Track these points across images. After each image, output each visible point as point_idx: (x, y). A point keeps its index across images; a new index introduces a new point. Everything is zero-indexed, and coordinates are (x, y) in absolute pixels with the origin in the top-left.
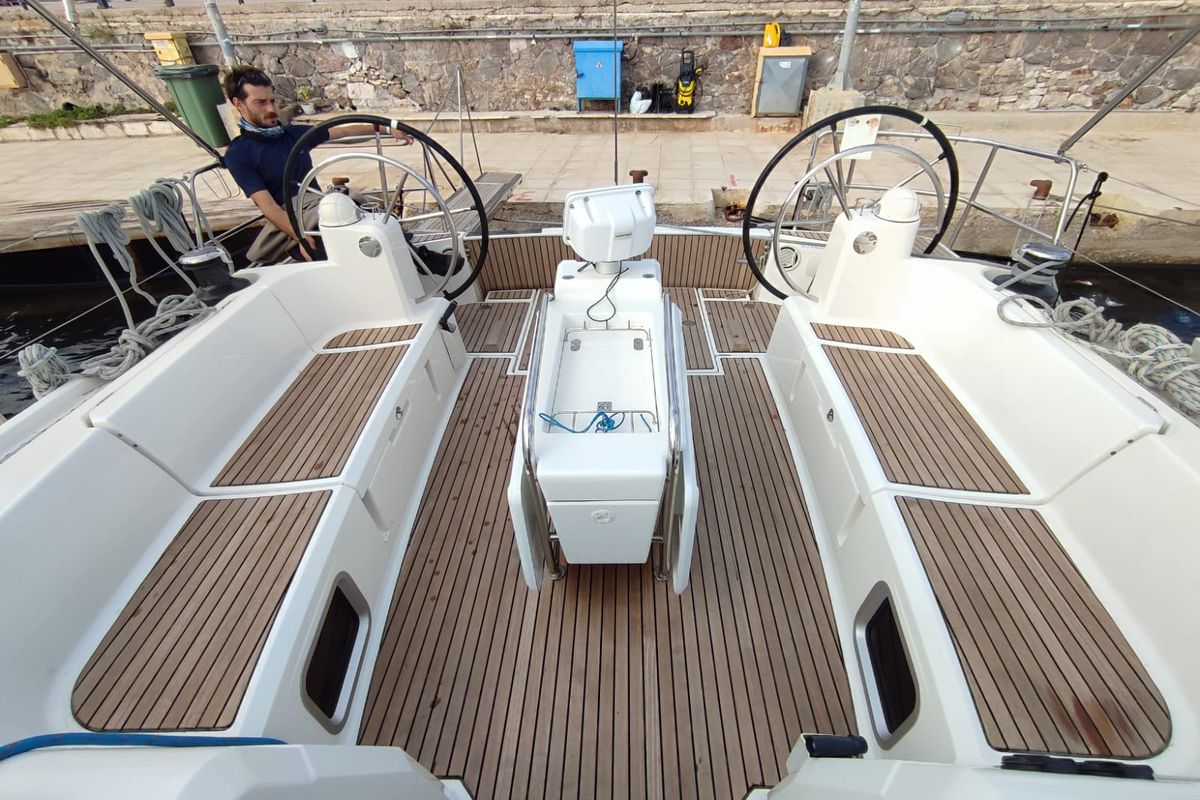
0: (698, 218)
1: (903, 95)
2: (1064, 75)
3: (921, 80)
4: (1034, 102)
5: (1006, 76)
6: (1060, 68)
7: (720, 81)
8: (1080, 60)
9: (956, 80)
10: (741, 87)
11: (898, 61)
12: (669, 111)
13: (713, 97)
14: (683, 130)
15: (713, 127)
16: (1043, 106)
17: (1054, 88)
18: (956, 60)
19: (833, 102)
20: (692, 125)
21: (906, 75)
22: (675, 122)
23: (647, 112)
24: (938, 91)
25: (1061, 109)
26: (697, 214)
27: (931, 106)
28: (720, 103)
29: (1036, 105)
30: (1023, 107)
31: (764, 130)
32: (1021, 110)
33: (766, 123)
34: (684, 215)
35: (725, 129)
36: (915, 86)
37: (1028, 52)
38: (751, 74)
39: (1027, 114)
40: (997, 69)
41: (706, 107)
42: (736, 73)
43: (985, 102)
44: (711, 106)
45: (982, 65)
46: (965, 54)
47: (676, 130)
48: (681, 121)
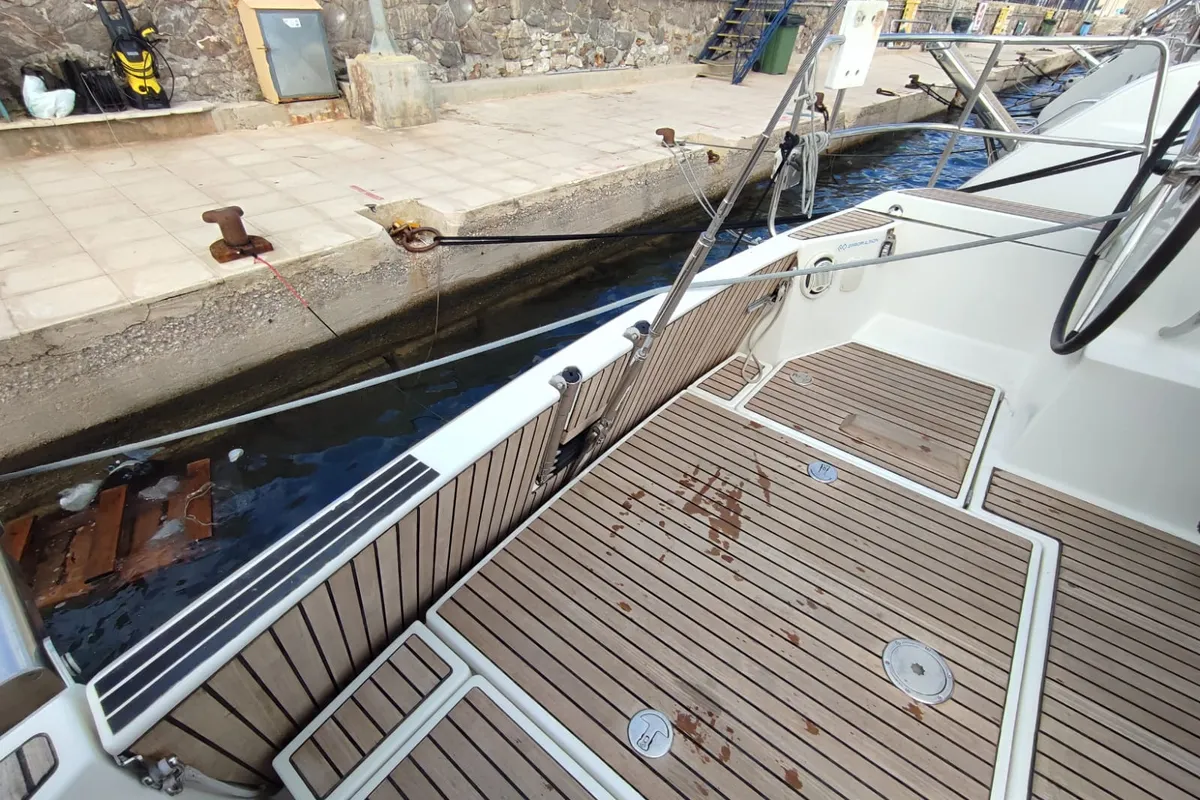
0: (376, 263)
1: (437, 63)
2: (558, 37)
3: (450, 45)
4: (545, 65)
5: (518, 39)
6: (553, 30)
7: (191, 51)
8: (563, 23)
9: (480, 44)
10: (230, 59)
11: (419, 20)
12: (121, 108)
13: (190, 78)
14: (169, 137)
15: (218, 124)
16: (553, 68)
17: (554, 50)
18: (472, 21)
19: (393, 70)
20: (182, 126)
21: (432, 38)
22: (146, 125)
23: (72, 113)
24: (468, 58)
25: (565, 71)
26: (374, 256)
27: (468, 75)
28: (207, 87)
29: (548, 68)
30: (540, 70)
31: (301, 121)
32: (540, 73)
33: (297, 110)
34: (353, 265)
35: (242, 126)
36: (446, 52)
37: (525, 13)
38: (239, 39)
39: (544, 77)
40: (508, 31)
41: (184, 95)
42: (213, 39)
43: (511, 66)
44: (196, 95)
45: (495, 28)
46: (477, 14)
47: (155, 138)
48: (155, 122)
